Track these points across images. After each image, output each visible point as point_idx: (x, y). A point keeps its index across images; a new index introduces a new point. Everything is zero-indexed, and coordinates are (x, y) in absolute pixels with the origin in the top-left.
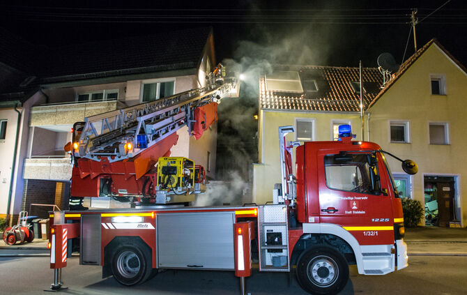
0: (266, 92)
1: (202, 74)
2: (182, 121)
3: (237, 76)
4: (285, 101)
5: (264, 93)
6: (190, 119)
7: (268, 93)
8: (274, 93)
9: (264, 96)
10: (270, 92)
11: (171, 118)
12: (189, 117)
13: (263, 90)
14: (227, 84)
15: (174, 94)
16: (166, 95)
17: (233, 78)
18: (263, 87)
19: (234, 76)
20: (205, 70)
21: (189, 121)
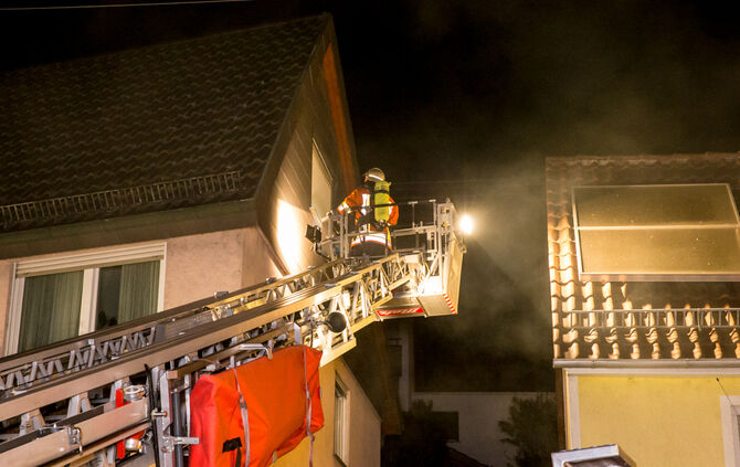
0: (579, 285)
1: (289, 221)
2: (131, 444)
3: (444, 218)
4: (650, 321)
5: (568, 290)
6: (172, 430)
7: (587, 290)
8: (616, 285)
9: (569, 306)
10: (598, 285)
11: (66, 431)
12: (164, 422)
13: (567, 276)
14: (396, 258)
15: (160, 309)
16: (124, 316)
17: (430, 231)
18: (566, 262)
19: (429, 220)
20: (305, 201)
21: (167, 443)
